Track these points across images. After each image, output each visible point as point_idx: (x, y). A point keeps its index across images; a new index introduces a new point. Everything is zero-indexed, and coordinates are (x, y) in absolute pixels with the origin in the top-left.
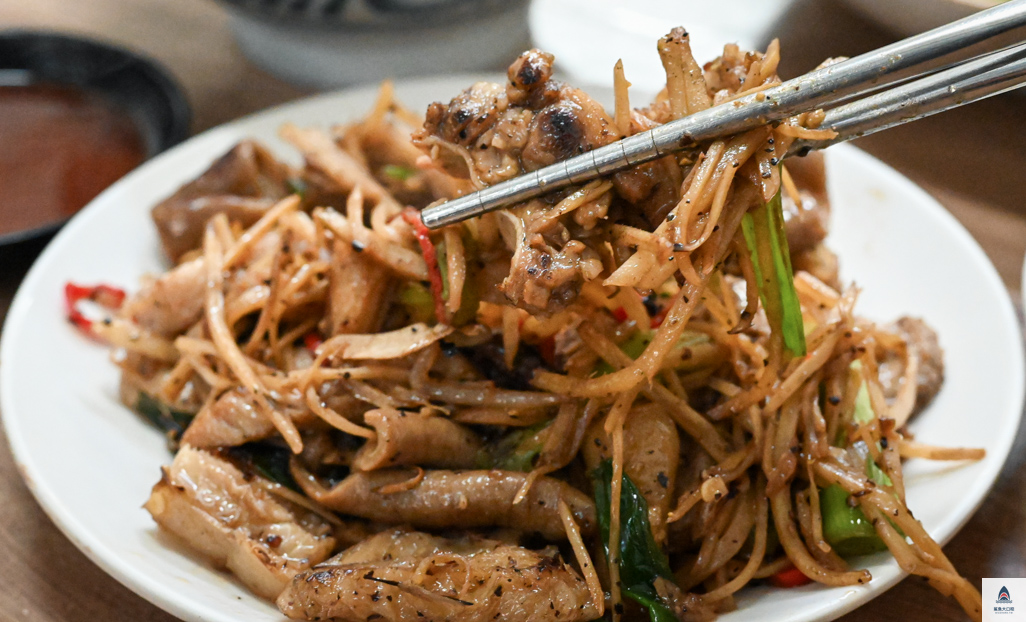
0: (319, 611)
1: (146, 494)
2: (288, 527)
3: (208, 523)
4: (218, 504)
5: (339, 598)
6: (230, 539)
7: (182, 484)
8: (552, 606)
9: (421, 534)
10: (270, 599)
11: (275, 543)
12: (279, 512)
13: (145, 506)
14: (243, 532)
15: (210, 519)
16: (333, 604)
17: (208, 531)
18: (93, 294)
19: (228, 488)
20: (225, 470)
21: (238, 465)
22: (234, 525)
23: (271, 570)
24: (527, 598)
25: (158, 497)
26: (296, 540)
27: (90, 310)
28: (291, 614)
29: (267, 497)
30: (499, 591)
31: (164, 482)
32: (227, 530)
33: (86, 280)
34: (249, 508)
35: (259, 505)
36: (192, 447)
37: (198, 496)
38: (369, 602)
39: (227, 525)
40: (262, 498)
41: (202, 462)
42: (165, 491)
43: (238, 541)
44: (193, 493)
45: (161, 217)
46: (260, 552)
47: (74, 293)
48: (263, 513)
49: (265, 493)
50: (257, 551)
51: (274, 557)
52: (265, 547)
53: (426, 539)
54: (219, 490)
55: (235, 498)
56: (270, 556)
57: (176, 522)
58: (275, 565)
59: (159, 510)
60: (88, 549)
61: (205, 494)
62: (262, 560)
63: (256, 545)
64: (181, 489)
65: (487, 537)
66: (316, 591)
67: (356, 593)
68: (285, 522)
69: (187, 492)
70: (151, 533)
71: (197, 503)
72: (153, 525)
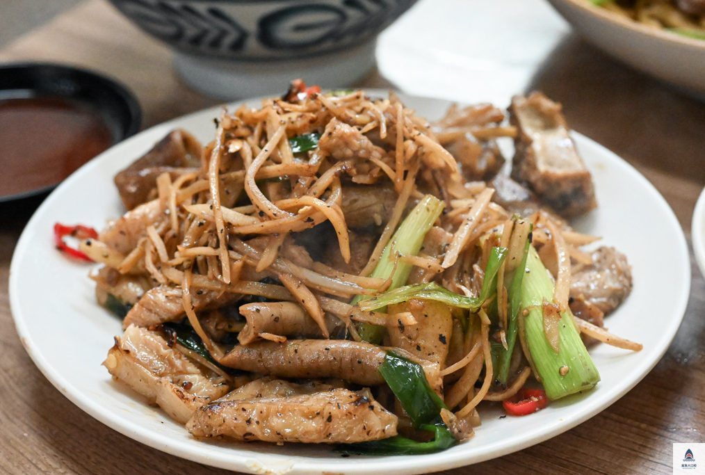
0: (212, 430)
1: (104, 357)
2: (197, 377)
3: (144, 373)
4: (151, 362)
5: (224, 421)
6: (158, 384)
7: (129, 348)
8: (364, 428)
9: (282, 381)
10: (182, 423)
11: (188, 386)
12: (191, 368)
13: (104, 363)
14: (167, 380)
15: (146, 370)
16: (220, 425)
17: (144, 379)
18: (73, 232)
19: (158, 351)
20: (156, 340)
21: (166, 336)
22: (161, 375)
23: (185, 402)
24: (349, 423)
25: (112, 356)
26: (202, 385)
27: (72, 243)
28: (194, 433)
29: (183, 358)
30: (330, 419)
31: (117, 347)
32: (156, 378)
33: (69, 222)
34: (172, 364)
35: (178, 363)
36: (135, 326)
37: (138, 356)
38: (245, 424)
39: (156, 375)
40: (180, 358)
41: (142, 334)
42: (117, 353)
43: (163, 384)
44: (135, 354)
45: (121, 181)
46: (178, 391)
47: (61, 230)
48: (181, 368)
49: (183, 356)
50: (176, 390)
51: (187, 395)
52: (182, 389)
53: (285, 384)
54: (151, 352)
55: (162, 358)
56: (185, 393)
57: (123, 374)
58: (187, 399)
59: (113, 365)
60: (64, 390)
61: (142, 355)
62: (179, 396)
63: (175, 386)
64: (128, 352)
65: (324, 383)
66: (209, 417)
67: (236, 419)
68: (194, 374)
69: (131, 353)
70: (108, 382)
71: (138, 361)
72: (109, 377)
